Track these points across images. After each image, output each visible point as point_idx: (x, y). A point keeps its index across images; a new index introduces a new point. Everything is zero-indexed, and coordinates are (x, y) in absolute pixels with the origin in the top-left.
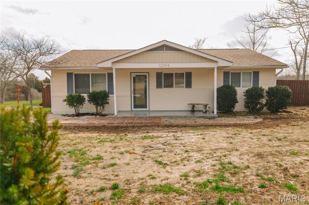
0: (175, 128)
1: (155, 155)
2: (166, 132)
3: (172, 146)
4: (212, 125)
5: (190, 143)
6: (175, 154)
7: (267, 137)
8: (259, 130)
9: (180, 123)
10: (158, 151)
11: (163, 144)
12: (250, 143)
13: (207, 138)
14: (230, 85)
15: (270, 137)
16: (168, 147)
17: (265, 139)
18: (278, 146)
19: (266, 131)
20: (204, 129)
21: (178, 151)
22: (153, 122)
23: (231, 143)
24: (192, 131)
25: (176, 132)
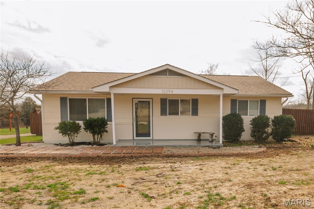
0: (175, 158)
1: (144, 188)
2: (164, 163)
3: (166, 178)
4: (214, 155)
5: (186, 174)
6: (166, 187)
7: (263, 167)
8: (258, 160)
9: (183, 153)
10: (149, 183)
11: (157, 176)
12: (246, 174)
13: (204, 169)
14: (237, 113)
15: (266, 167)
16: (162, 179)
17: (260, 169)
18: (270, 176)
19: (265, 161)
20: (206, 159)
21: (170, 183)
22: (154, 152)
23: (227, 174)
24: (192, 162)
25: (175, 163)
